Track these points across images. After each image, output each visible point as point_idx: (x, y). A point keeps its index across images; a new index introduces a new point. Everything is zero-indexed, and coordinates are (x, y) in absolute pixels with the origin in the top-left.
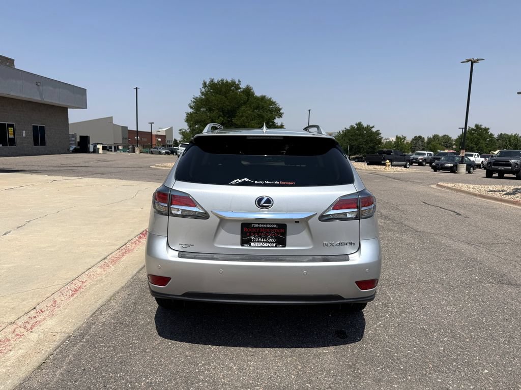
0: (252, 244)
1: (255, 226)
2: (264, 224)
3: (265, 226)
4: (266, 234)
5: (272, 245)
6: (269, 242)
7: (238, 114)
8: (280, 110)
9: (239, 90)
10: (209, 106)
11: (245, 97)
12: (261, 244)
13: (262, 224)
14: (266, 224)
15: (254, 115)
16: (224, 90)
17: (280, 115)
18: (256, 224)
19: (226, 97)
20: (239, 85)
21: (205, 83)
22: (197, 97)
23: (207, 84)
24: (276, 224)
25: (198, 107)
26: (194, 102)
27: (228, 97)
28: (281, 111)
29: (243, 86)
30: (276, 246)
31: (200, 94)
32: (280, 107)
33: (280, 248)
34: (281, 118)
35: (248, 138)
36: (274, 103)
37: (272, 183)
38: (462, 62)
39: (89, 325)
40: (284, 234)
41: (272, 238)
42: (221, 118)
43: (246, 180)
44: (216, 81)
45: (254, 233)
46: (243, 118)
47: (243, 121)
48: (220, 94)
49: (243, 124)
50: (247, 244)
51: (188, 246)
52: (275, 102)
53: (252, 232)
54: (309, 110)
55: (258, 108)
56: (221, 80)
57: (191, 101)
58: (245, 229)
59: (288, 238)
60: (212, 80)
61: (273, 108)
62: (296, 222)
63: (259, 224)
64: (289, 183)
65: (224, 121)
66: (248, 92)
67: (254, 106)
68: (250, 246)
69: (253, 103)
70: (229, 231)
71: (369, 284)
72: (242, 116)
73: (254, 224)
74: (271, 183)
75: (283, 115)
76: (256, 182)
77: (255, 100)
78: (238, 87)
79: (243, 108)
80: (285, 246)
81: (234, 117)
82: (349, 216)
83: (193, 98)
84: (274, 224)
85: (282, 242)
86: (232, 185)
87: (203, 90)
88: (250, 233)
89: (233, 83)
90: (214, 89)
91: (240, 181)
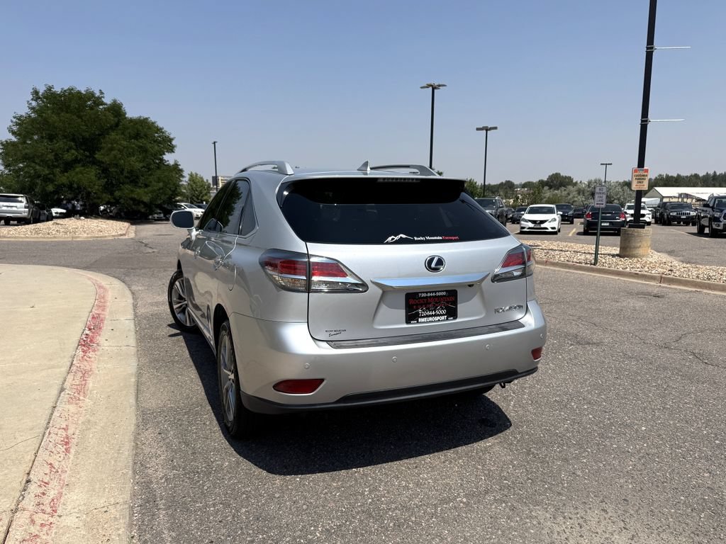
0: (420, 320)
1: (424, 295)
2: (433, 292)
3: (434, 294)
4: (434, 305)
5: (443, 318)
6: (439, 315)
7: (103, 145)
8: (171, 140)
9: (101, 107)
10: (48, 132)
11: (113, 120)
12: (430, 319)
13: (430, 292)
14: (435, 292)
15: (133, 148)
16: (74, 104)
17: (171, 149)
18: (424, 293)
19: (79, 117)
20: (101, 98)
21: (36, 92)
22: (21, 116)
23: (40, 94)
24: (446, 291)
25: (28, 132)
26: (17, 124)
27: (83, 118)
28: (174, 143)
29: (108, 100)
30: (447, 319)
31: (27, 110)
32: (172, 136)
33: (451, 321)
34: (173, 154)
35: (379, 181)
36: (159, 130)
37: (435, 238)
38: (422, 88)
39: (146, 485)
40: (455, 303)
41: (442, 309)
42: (73, 151)
43: (404, 236)
44: (57, 89)
45: (421, 305)
46: (113, 152)
47: (115, 157)
48: (67, 112)
49: (115, 162)
50: (413, 320)
51: (338, 332)
52: (161, 129)
53: (420, 304)
54: (214, 143)
55: (137, 136)
56: (69, 89)
57: (12, 121)
58: (412, 302)
59: (459, 306)
60: (50, 89)
61: (160, 137)
62: (470, 286)
63: (427, 293)
64: (453, 238)
65: (79, 157)
66: (116, 109)
67: (130, 133)
68: (418, 322)
69: (128, 128)
70: (391, 306)
71: (536, 353)
72: (112, 149)
73: (421, 293)
74: (433, 238)
75: (176, 150)
76: (416, 238)
77: (132, 124)
78: (98, 102)
79: (113, 135)
80: (455, 317)
81: (99, 149)
82: (516, 274)
83: (14, 117)
84: (443, 291)
85: (452, 313)
86: (388, 243)
87: (34, 104)
88: (417, 305)
89: (90, 95)
90: (53, 104)
91: (396, 238)
